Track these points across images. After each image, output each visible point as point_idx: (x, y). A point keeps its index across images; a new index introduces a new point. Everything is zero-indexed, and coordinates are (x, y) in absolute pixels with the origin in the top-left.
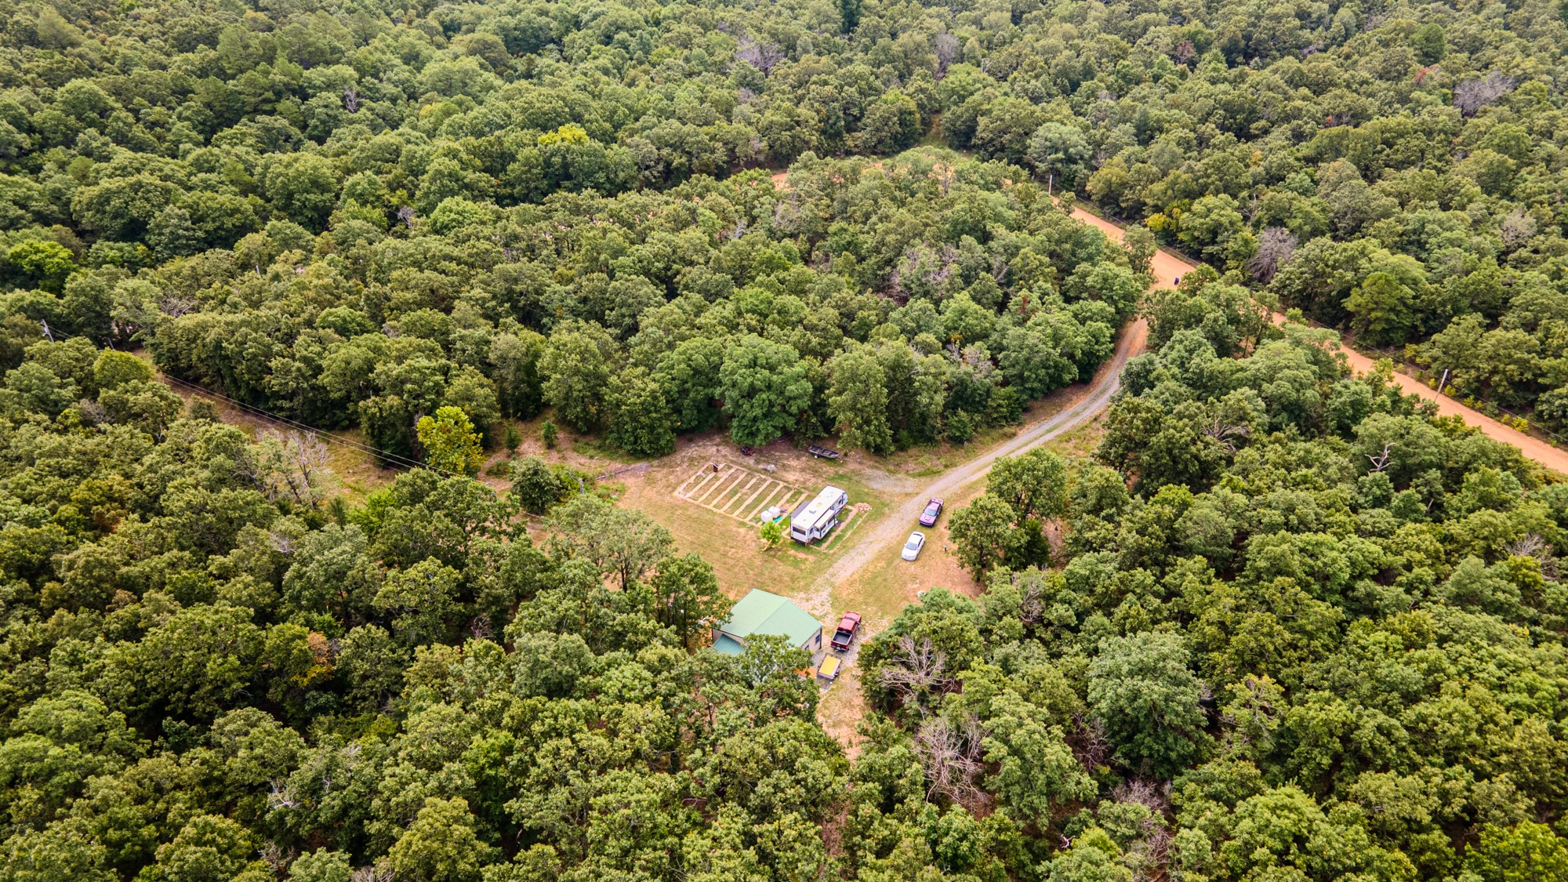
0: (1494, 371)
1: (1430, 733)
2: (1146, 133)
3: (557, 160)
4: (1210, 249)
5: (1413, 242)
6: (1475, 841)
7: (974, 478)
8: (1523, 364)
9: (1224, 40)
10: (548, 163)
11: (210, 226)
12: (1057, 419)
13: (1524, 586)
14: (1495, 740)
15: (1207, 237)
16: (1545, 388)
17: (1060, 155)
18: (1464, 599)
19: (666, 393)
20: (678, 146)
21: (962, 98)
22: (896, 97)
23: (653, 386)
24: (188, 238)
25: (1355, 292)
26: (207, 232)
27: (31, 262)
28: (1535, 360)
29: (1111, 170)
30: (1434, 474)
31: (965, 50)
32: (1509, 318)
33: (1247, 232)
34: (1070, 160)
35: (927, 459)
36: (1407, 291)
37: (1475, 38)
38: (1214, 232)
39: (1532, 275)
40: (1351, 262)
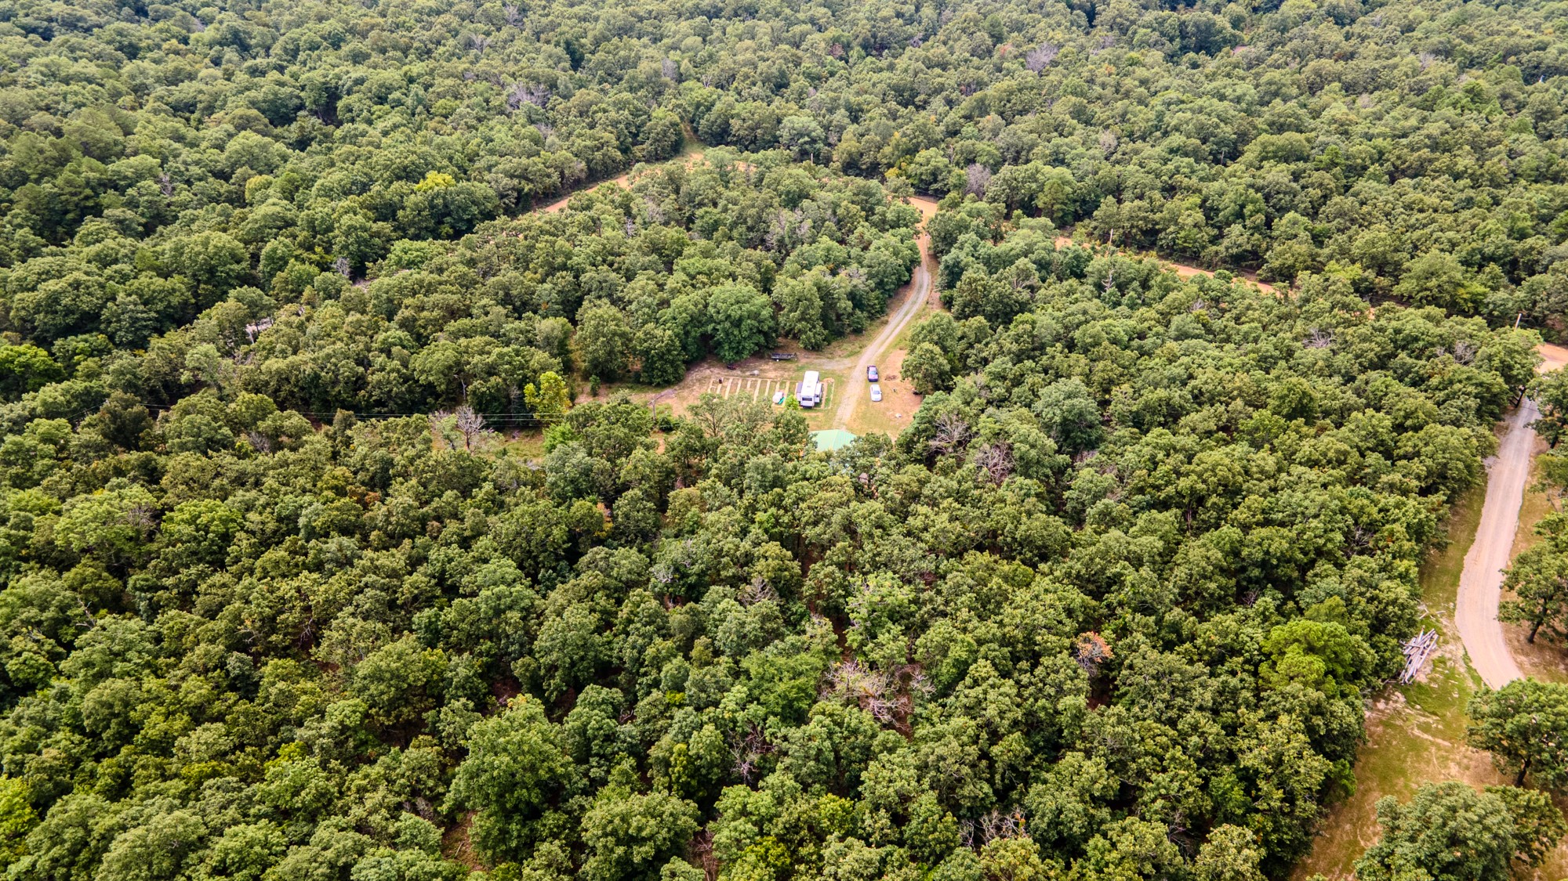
0: (1132, 227)
1: (1201, 393)
2: (855, 115)
3: (439, 201)
4: (935, 186)
5: (1057, 160)
6: (1237, 429)
7: (882, 350)
8: (1145, 219)
9: (859, 40)
10: (432, 206)
11: (160, 306)
12: (905, 308)
13: (1204, 325)
14: (1230, 386)
15: (931, 178)
16: (1159, 231)
17: (807, 139)
18: (1182, 336)
19: (677, 335)
20: (524, 176)
21: (709, 109)
22: (663, 115)
23: (669, 332)
24: (145, 320)
25: (1040, 195)
26: (157, 312)
27: (21, 365)
28: (1151, 216)
29: (848, 143)
30: (1136, 284)
31: (682, 70)
32: (1127, 195)
33: (957, 170)
34: (814, 141)
35: (848, 347)
36: (1068, 189)
37: (1017, 22)
38: (935, 175)
39: (1131, 167)
40: (1033, 178)
